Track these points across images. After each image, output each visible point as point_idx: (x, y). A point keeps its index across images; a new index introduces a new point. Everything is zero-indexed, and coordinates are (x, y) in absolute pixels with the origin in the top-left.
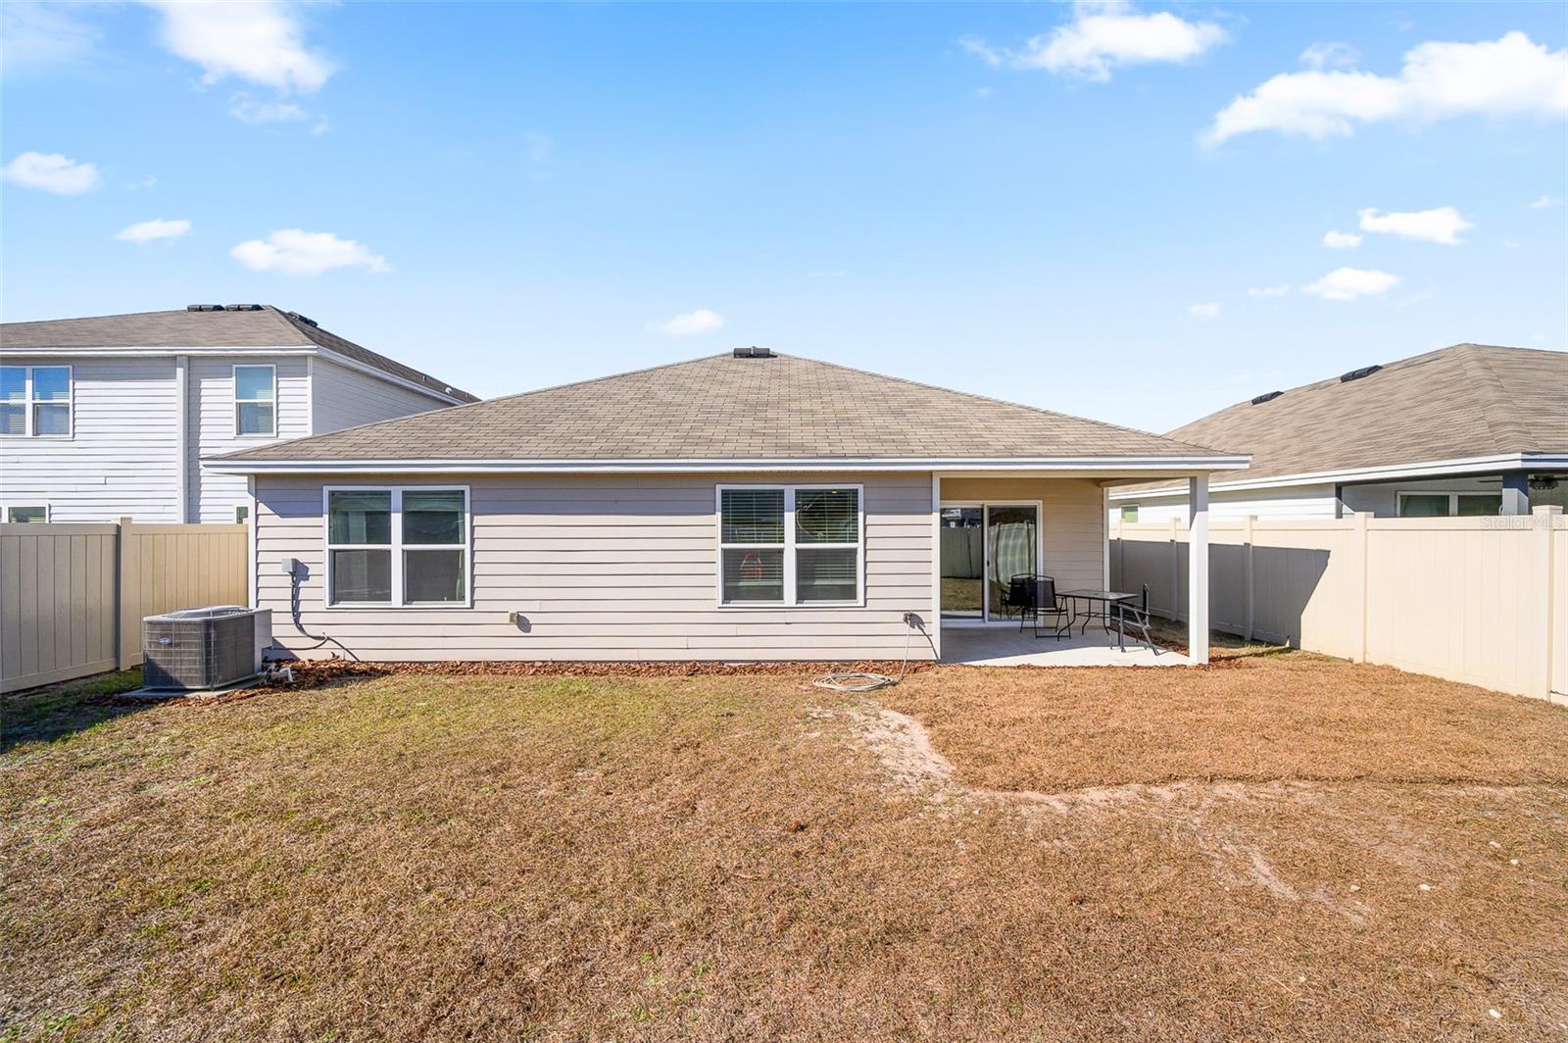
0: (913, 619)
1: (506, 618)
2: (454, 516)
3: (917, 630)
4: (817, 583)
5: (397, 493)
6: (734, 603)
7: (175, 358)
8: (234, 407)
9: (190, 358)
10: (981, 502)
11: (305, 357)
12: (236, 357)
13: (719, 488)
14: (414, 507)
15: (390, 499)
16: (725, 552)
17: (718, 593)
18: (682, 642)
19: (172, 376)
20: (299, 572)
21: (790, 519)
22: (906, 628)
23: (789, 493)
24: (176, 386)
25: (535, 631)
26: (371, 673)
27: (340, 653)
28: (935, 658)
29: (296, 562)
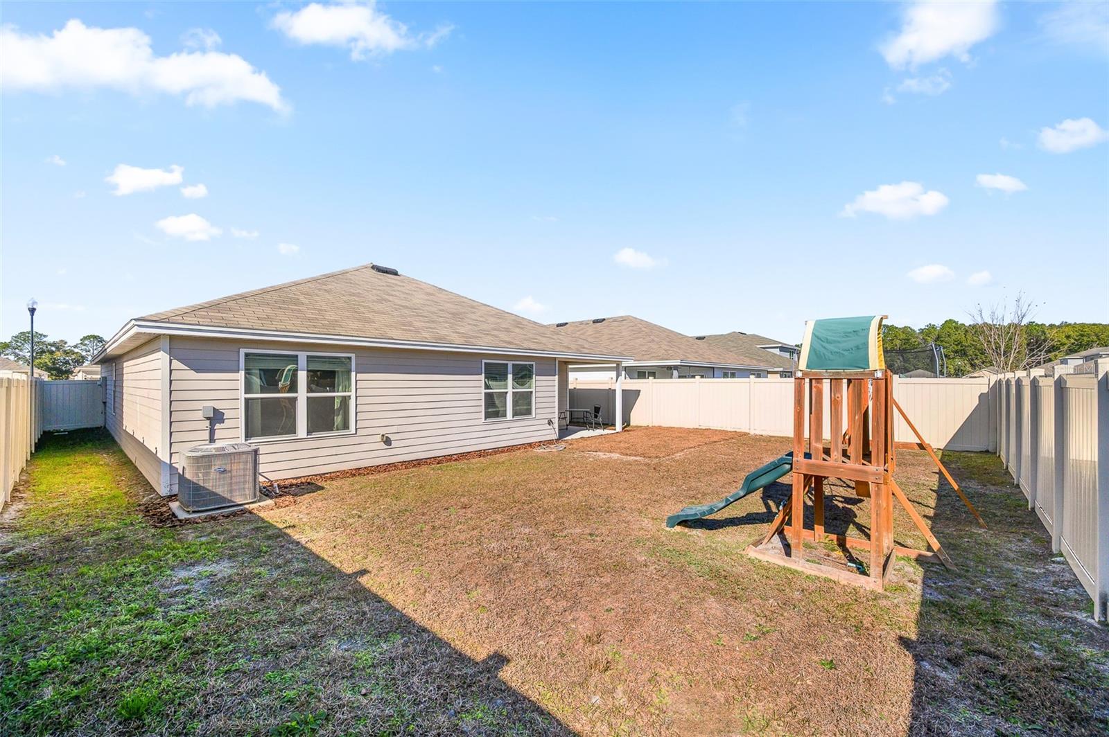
0: (550, 421)
1: (378, 438)
3: (551, 427)
4: (518, 408)
5: (302, 356)
6: (489, 420)
13: (484, 361)
14: (316, 367)
15: (297, 360)
16: (485, 394)
17: (483, 415)
20: (215, 416)
21: (510, 377)
23: (510, 364)
25: (394, 445)
28: (557, 438)
29: (212, 409)
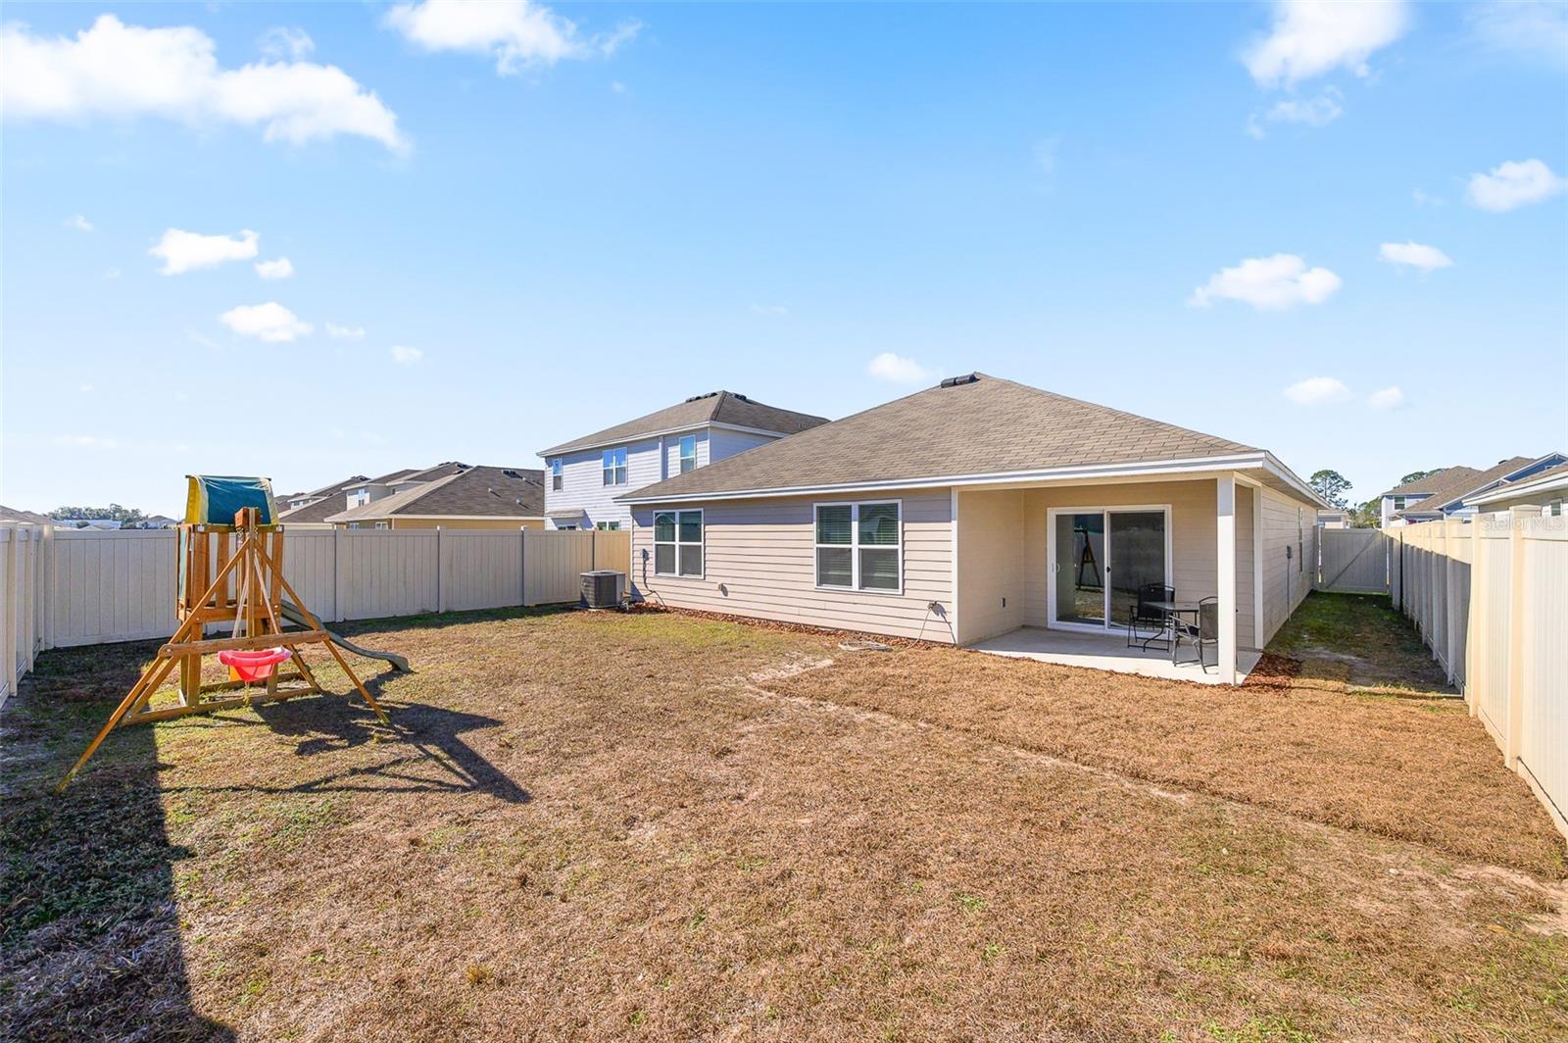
0: (936, 607)
1: (716, 587)
2: (697, 526)
3: (940, 618)
4: (876, 575)
5: (677, 513)
6: (825, 587)
7: (658, 437)
8: (679, 462)
9: (664, 436)
10: (1102, 508)
11: (707, 428)
12: (680, 433)
13: (815, 505)
14: (687, 521)
15: (675, 517)
16: (820, 550)
17: (814, 578)
18: (795, 610)
19: (657, 448)
20: (645, 554)
21: (855, 526)
22: (932, 615)
23: (855, 506)
24: (658, 453)
25: (730, 595)
26: (666, 611)
27: (659, 600)
28: (953, 642)
29: (644, 550)
